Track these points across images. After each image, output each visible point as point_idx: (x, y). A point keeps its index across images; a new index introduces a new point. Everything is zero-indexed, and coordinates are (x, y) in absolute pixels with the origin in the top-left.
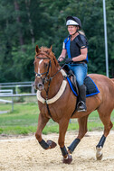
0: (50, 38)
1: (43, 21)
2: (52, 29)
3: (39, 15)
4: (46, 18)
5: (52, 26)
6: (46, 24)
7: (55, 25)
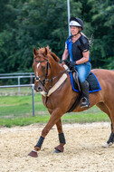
0: (14, 30)
1: (7, 13)
2: (16, 21)
3: (2, 7)
4: (9, 10)
5: (16, 18)
6: (10, 16)
7: (19, 17)
